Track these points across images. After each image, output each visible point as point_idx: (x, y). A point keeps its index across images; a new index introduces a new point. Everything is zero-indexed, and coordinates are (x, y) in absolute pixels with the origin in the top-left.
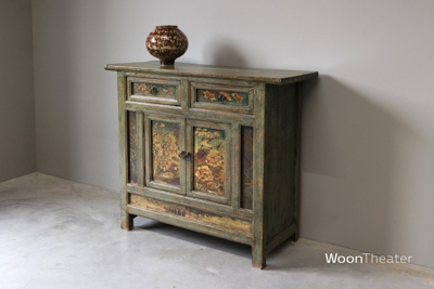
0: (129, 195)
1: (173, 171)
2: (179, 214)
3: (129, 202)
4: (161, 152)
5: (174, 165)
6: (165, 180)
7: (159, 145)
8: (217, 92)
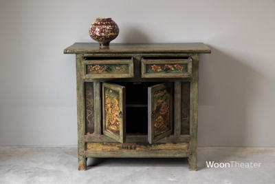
0: (86, 143)
1: (116, 125)
2: (131, 148)
3: (86, 149)
4: (110, 110)
5: (118, 121)
6: (112, 131)
7: (109, 105)
8: (162, 65)
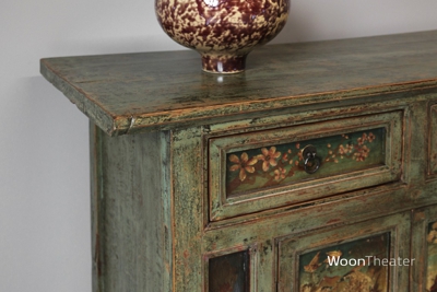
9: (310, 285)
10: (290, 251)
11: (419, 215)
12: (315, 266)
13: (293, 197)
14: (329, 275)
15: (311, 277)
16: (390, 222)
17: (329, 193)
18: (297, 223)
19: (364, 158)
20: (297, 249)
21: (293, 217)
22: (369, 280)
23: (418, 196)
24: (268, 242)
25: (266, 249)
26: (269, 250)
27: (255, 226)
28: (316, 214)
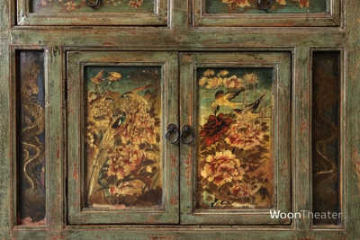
1: (143, 176)
4: (109, 137)
7: (104, 123)
9: (96, 93)
10: (76, 60)
11: (186, 58)
12: (99, 80)
13: (76, 21)
14: (111, 89)
15: (97, 87)
16: (159, 58)
17: (105, 23)
18: (78, 38)
19: (138, 6)
20: (81, 60)
21: (76, 34)
22: (146, 103)
23: (181, 40)
24: (56, 47)
25: (55, 52)
26: (57, 53)
27: (47, 33)
28: (93, 35)
